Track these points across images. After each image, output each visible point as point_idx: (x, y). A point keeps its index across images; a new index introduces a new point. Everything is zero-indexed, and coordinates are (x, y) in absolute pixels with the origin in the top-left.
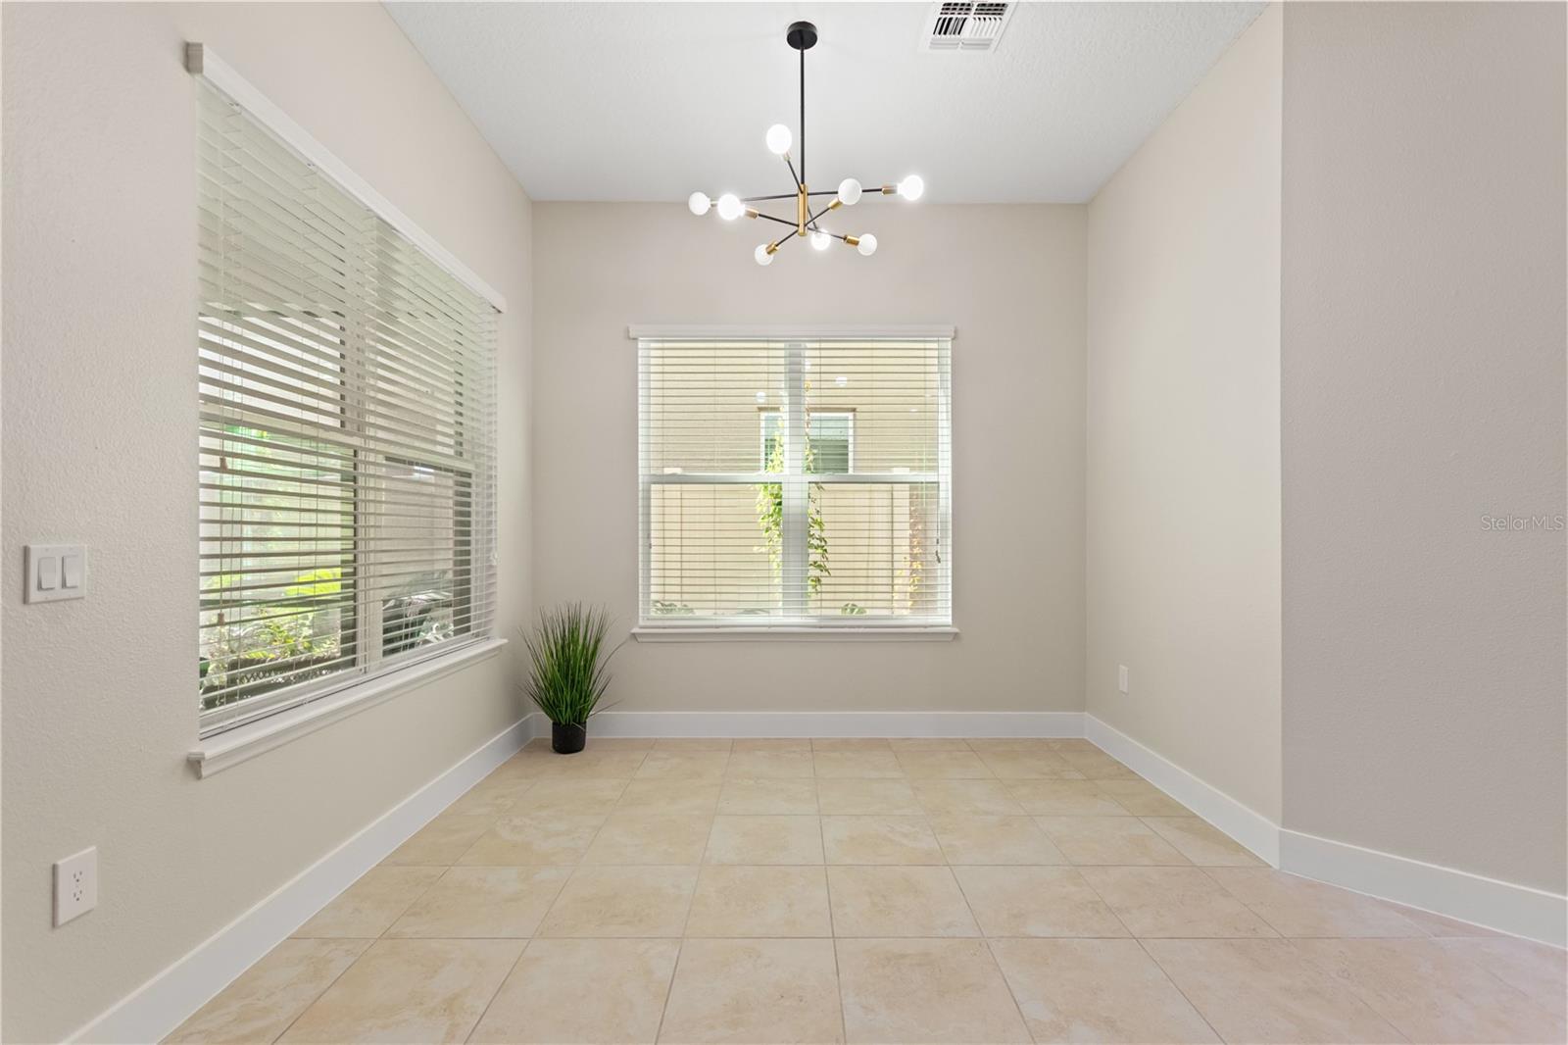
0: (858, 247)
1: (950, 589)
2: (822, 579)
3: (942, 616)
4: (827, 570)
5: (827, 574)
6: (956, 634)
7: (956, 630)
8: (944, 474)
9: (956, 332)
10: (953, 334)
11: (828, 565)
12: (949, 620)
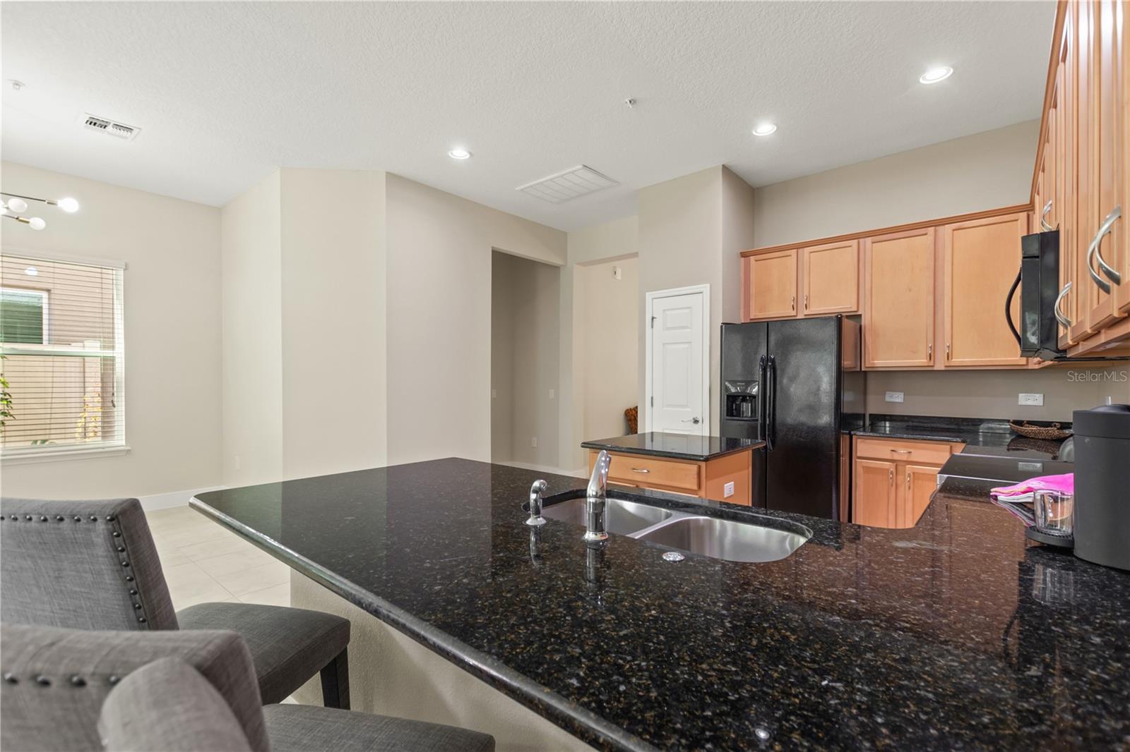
0: (29, 224)
1: (124, 424)
2: (5, 422)
3: (119, 440)
4: (11, 415)
5: (12, 418)
6: (128, 450)
7: (128, 448)
8: (119, 353)
9: (126, 266)
10: (124, 267)
11: (12, 412)
12: (123, 443)
